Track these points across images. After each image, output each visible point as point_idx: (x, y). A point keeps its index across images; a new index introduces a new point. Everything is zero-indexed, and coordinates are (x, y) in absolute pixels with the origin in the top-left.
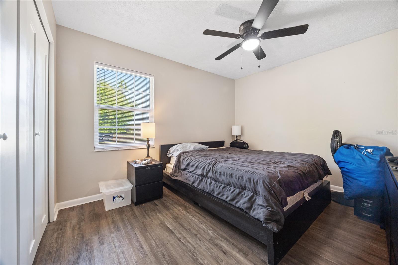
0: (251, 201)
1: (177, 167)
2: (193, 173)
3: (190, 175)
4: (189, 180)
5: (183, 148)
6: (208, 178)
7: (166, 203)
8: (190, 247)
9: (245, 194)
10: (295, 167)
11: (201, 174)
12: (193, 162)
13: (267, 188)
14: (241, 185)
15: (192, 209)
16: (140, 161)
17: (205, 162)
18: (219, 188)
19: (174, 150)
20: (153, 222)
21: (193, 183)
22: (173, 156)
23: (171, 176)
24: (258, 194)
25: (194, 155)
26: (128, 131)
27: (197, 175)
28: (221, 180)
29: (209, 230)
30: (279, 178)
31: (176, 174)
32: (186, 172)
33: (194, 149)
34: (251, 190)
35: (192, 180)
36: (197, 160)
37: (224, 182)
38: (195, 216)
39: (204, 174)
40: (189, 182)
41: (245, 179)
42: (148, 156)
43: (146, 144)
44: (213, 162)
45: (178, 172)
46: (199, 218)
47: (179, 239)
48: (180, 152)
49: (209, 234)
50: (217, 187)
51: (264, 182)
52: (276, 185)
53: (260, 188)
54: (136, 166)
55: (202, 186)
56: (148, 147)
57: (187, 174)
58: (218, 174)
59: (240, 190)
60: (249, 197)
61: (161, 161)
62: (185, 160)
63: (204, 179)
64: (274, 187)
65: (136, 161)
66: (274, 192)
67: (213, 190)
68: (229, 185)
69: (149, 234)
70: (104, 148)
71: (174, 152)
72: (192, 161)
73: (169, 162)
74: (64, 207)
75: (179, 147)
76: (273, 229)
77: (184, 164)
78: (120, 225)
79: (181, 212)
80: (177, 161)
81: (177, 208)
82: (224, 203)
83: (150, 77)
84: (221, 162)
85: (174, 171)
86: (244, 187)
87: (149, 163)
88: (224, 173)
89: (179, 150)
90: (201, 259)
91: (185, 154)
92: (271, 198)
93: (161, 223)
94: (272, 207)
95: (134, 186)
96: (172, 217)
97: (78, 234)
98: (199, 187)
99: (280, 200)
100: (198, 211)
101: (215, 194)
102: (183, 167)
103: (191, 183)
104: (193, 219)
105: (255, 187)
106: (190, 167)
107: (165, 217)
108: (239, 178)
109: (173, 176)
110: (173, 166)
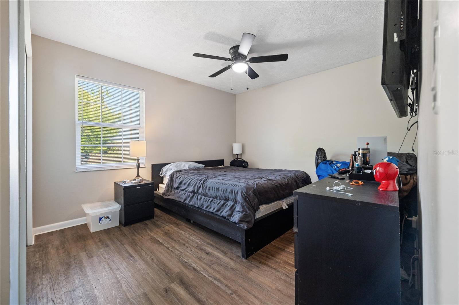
0: (232, 209)
1: (170, 186)
2: (185, 191)
3: (182, 193)
4: (181, 198)
5: (176, 167)
6: (199, 194)
7: (157, 222)
8: (177, 253)
9: (228, 204)
10: (274, 181)
11: (193, 191)
12: (186, 180)
13: (244, 197)
14: (225, 197)
15: (184, 226)
16: (129, 181)
17: (196, 180)
18: (208, 202)
19: (167, 169)
20: (143, 238)
21: (185, 200)
22: (166, 176)
23: (163, 196)
24: (237, 203)
25: (187, 174)
26: (110, 150)
27: (188, 192)
28: (209, 194)
29: (197, 240)
30: (255, 188)
31: (168, 194)
32: (178, 191)
33: (188, 167)
34: (232, 200)
35: (184, 197)
36: (189, 178)
37: (212, 196)
38: (185, 231)
39: (195, 191)
40: (181, 200)
41: (229, 191)
42: (138, 176)
43: (136, 163)
44: (204, 179)
45: (171, 192)
46: (190, 232)
47: (168, 248)
48: (174, 171)
49: (196, 243)
50: (206, 201)
51: (242, 192)
52: (251, 194)
53: (239, 198)
54: (124, 185)
55: (193, 202)
56: (138, 167)
57: (179, 192)
58: (207, 190)
59: (225, 201)
60: (231, 206)
61: (152, 181)
62: (178, 179)
63: (195, 196)
64: (249, 195)
65: (124, 181)
66: (249, 200)
67: (202, 205)
68: (216, 198)
69: (138, 247)
70: (87, 168)
71: (167, 171)
72: (184, 179)
73: (162, 183)
74: (40, 232)
75: (172, 166)
76: (244, 227)
77: (177, 182)
78: (109, 242)
79: (173, 229)
80: (169, 180)
81: (168, 225)
82: (210, 214)
83: (140, 92)
84: (211, 178)
85: (166, 190)
86: (227, 198)
87: (139, 182)
88: (212, 188)
89: (173, 169)
90: (186, 259)
91: (178, 172)
92: (246, 204)
93: (151, 238)
94: (246, 212)
95: (123, 206)
96: (162, 233)
97: (63, 252)
98: (191, 203)
99: (253, 205)
100: (190, 227)
101: (204, 208)
102: (175, 186)
103: (182, 201)
104: (184, 233)
105: (235, 196)
106: (182, 185)
107: (155, 233)
108: (224, 191)
109: (165, 196)
110: (165, 186)
